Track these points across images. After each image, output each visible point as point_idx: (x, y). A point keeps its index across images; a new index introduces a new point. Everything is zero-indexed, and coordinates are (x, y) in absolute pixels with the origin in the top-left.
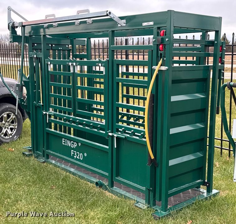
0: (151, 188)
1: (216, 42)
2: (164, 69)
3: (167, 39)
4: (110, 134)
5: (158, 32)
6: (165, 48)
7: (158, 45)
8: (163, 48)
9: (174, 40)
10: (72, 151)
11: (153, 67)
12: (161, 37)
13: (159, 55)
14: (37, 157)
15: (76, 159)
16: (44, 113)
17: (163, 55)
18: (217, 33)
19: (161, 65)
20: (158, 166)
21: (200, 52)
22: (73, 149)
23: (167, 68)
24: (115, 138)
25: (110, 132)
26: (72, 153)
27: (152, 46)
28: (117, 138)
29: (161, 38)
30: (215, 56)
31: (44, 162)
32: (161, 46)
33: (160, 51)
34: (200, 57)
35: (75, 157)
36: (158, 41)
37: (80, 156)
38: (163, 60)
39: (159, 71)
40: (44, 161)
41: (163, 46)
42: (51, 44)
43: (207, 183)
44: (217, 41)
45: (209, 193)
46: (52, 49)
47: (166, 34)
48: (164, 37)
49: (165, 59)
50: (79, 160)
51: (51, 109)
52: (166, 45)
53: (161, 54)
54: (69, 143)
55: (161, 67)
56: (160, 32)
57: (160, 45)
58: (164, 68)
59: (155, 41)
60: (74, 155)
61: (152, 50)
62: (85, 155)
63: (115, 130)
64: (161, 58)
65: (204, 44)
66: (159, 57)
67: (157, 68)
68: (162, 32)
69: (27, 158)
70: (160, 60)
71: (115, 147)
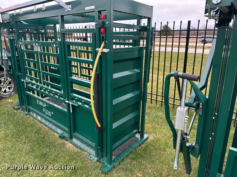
0: (99, 148)
1: (148, 27)
2: (106, 52)
3: (107, 23)
4: (67, 102)
5: (99, 16)
6: (106, 31)
7: (99, 28)
8: (104, 32)
9: (114, 24)
10: (44, 109)
11: (97, 49)
12: (102, 20)
13: (101, 38)
14: (23, 110)
15: (47, 115)
16: (23, 80)
17: (104, 38)
18: (149, 19)
19: (104, 48)
20: (104, 131)
21: (136, 35)
22: (44, 107)
23: (108, 50)
24: (71, 105)
25: (67, 100)
26: (44, 110)
27: (94, 29)
28: (72, 105)
29: (102, 22)
30: (147, 39)
31: (27, 115)
32: (102, 30)
33: (102, 34)
34: (135, 40)
35: (46, 113)
36: (99, 24)
37: (49, 113)
38: (105, 43)
39: (102, 53)
40: (27, 113)
41: (104, 30)
42: (27, 29)
43: (140, 132)
44: (150, 27)
45: (142, 138)
46: (28, 32)
47: (106, 18)
48: (105, 20)
49: (106, 42)
50: (48, 116)
51: (27, 78)
52: (107, 28)
53: (103, 37)
54: (41, 104)
55: (104, 49)
56: (101, 16)
57: (102, 28)
58: (106, 50)
59: (97, 24)
60: (45, 112)
61: (95, 33)
62: (52, 113)
63: (70, 98)
64: (103, 41)
65: (139, 29)
66: (102, 40)
67: (100, 50)
68: (102, 16)
69: (16, 111)
70: (103, 42)
71: (71, 112)
